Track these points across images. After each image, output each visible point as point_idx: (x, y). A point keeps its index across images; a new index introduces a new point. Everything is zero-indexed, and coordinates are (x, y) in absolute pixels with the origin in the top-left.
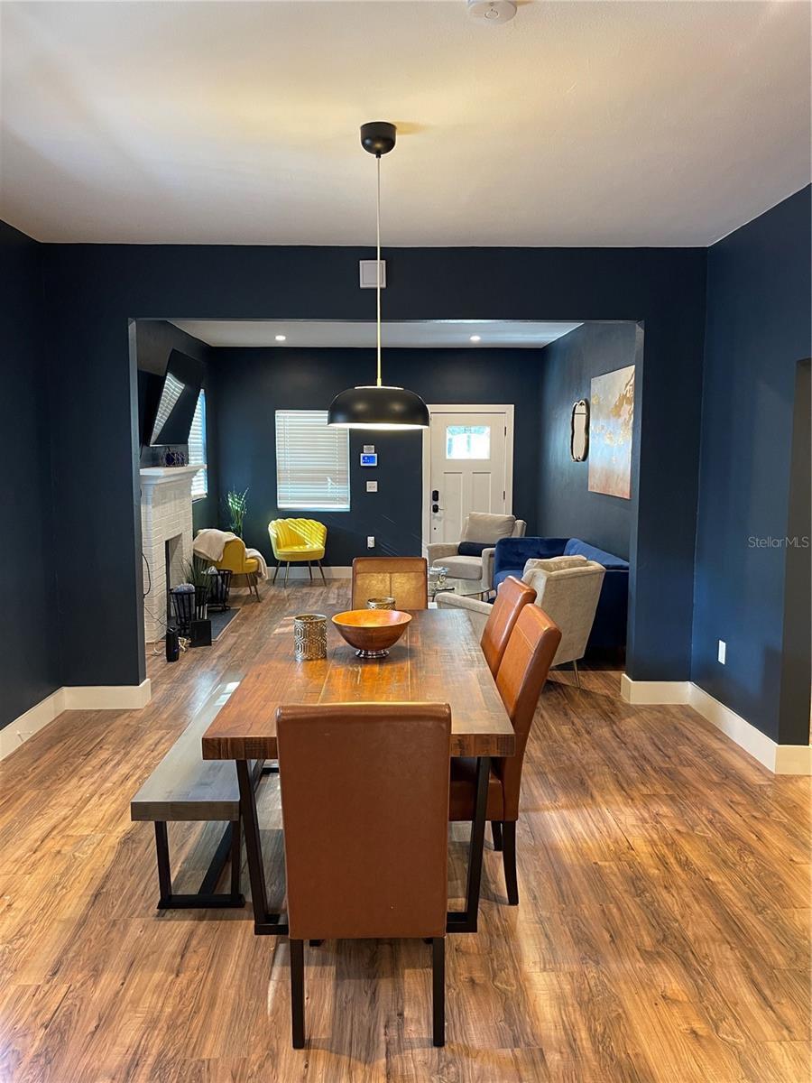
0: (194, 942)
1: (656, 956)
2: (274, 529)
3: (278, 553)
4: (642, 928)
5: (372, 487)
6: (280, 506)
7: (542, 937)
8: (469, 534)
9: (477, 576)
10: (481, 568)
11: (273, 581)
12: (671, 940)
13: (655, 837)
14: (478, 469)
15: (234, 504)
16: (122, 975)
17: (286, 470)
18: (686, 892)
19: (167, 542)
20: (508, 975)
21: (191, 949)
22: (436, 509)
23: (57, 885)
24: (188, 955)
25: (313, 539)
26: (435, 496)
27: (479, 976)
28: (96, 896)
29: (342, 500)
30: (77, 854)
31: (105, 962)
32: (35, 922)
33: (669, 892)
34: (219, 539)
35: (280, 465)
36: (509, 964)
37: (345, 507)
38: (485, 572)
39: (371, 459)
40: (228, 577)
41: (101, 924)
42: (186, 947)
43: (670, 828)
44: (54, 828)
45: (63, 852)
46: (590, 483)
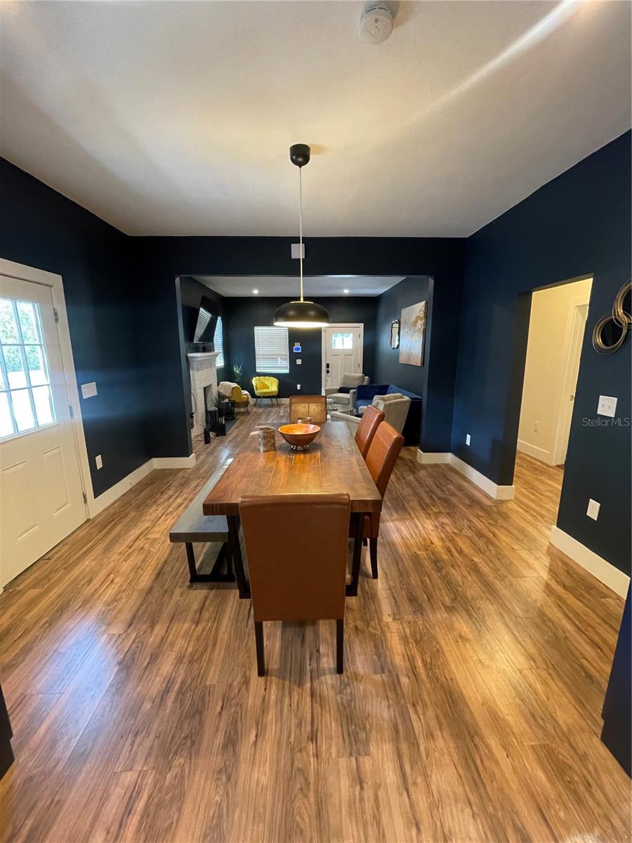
0: (207, 604)
1: (453, 609)
2: (255, 381)
3: (257, 392)
4: (443, 591)
5: (299, 362)
6: (257, 371)
7: (392, 599)
8: (344, 383)
9: (347, 402)
10: (349, 399)
11: (255, 405)
12: (459, 599)
13: (443, 536)
14: (347, 354)
15: (237, 370)
16: (167, 625)
17: (260, 355)
18: (463, 569)
19: (205, 388)
20: (375, 623)
21: (205, 608)
22: (328, 372)
23: (139, 568)
24: (203, 612)
25: (273, 386)
26: (328, 366)
27: (360, 624)
28: (158, 575)
29: (286, 368)
30: (151, 549)
31: (158, 617)
32: (124, 591)
33: (455, 569)
34: (230, 386)
35: (257, 352)
36: (375, 615)
37: (287, 371)
38: (351, 400)
39: (298, 349)
40: (233, 404)
41: (159, 592)
42: (202, 608)
43: (450, 531)
44: (142, 533)
45: (144, 548)
46: (400, 360)
